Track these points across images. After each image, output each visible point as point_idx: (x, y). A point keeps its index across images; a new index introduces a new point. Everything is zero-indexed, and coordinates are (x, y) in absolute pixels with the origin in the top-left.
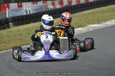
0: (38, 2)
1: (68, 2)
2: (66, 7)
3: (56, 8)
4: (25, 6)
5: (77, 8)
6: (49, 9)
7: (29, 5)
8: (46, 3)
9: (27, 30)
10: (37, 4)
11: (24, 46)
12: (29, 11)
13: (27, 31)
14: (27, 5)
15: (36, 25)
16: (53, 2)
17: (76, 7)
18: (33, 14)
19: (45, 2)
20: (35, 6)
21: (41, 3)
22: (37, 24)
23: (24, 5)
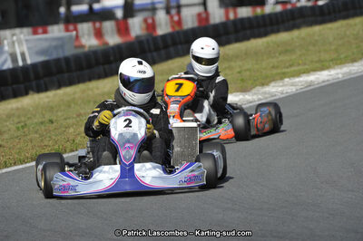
0: (50, 28)
1: (144, 26)
2: (139, 40)
3: (107, 44)
4: (9, 40)
5: (175, 44)
6: (86, 49)
7: (22, 36)
8: (76, 29)
9: (19, 117)
10: (45, 32)
11: (11, 166)
12: (23, 55)
13: (16, 120)
14: (15, 38)
15: (46, 100)
16: (98, 25)
17: (170, 42)
18: (34, 66)
19: (71, 27)
20: (40, 39)
21: (60, 31)
22: (48, 97)
23: (5, 38)
